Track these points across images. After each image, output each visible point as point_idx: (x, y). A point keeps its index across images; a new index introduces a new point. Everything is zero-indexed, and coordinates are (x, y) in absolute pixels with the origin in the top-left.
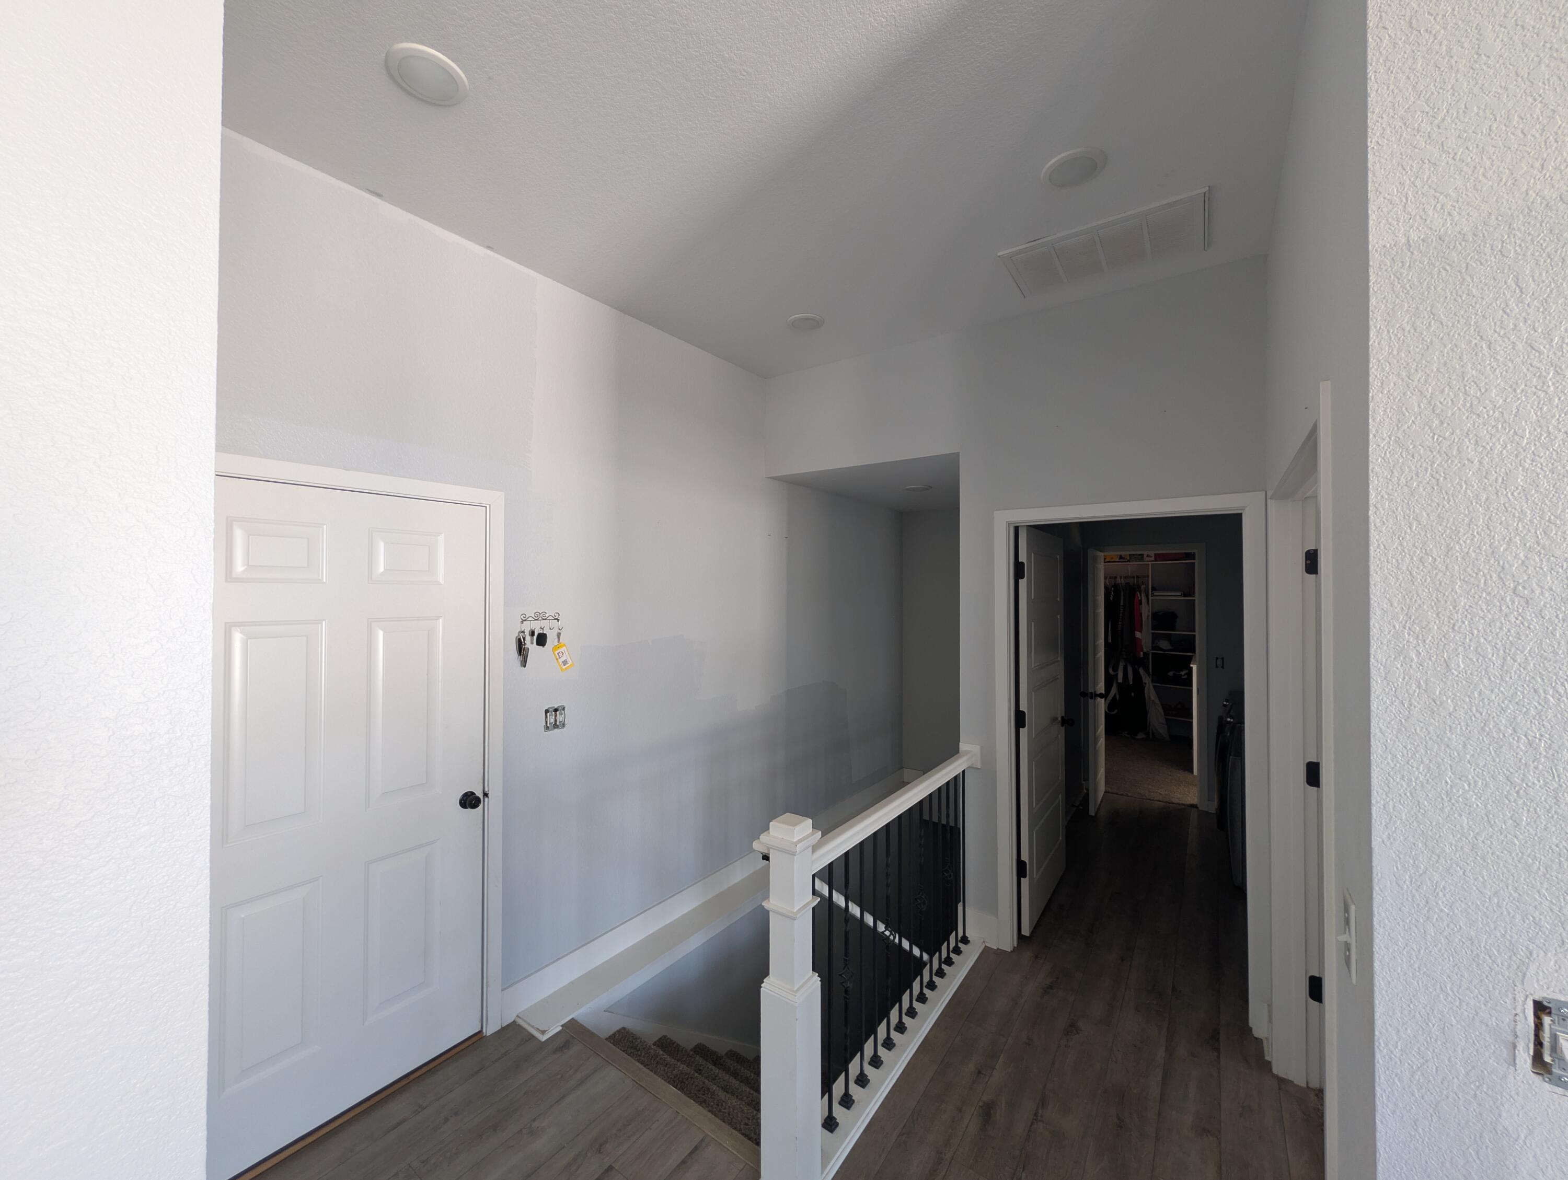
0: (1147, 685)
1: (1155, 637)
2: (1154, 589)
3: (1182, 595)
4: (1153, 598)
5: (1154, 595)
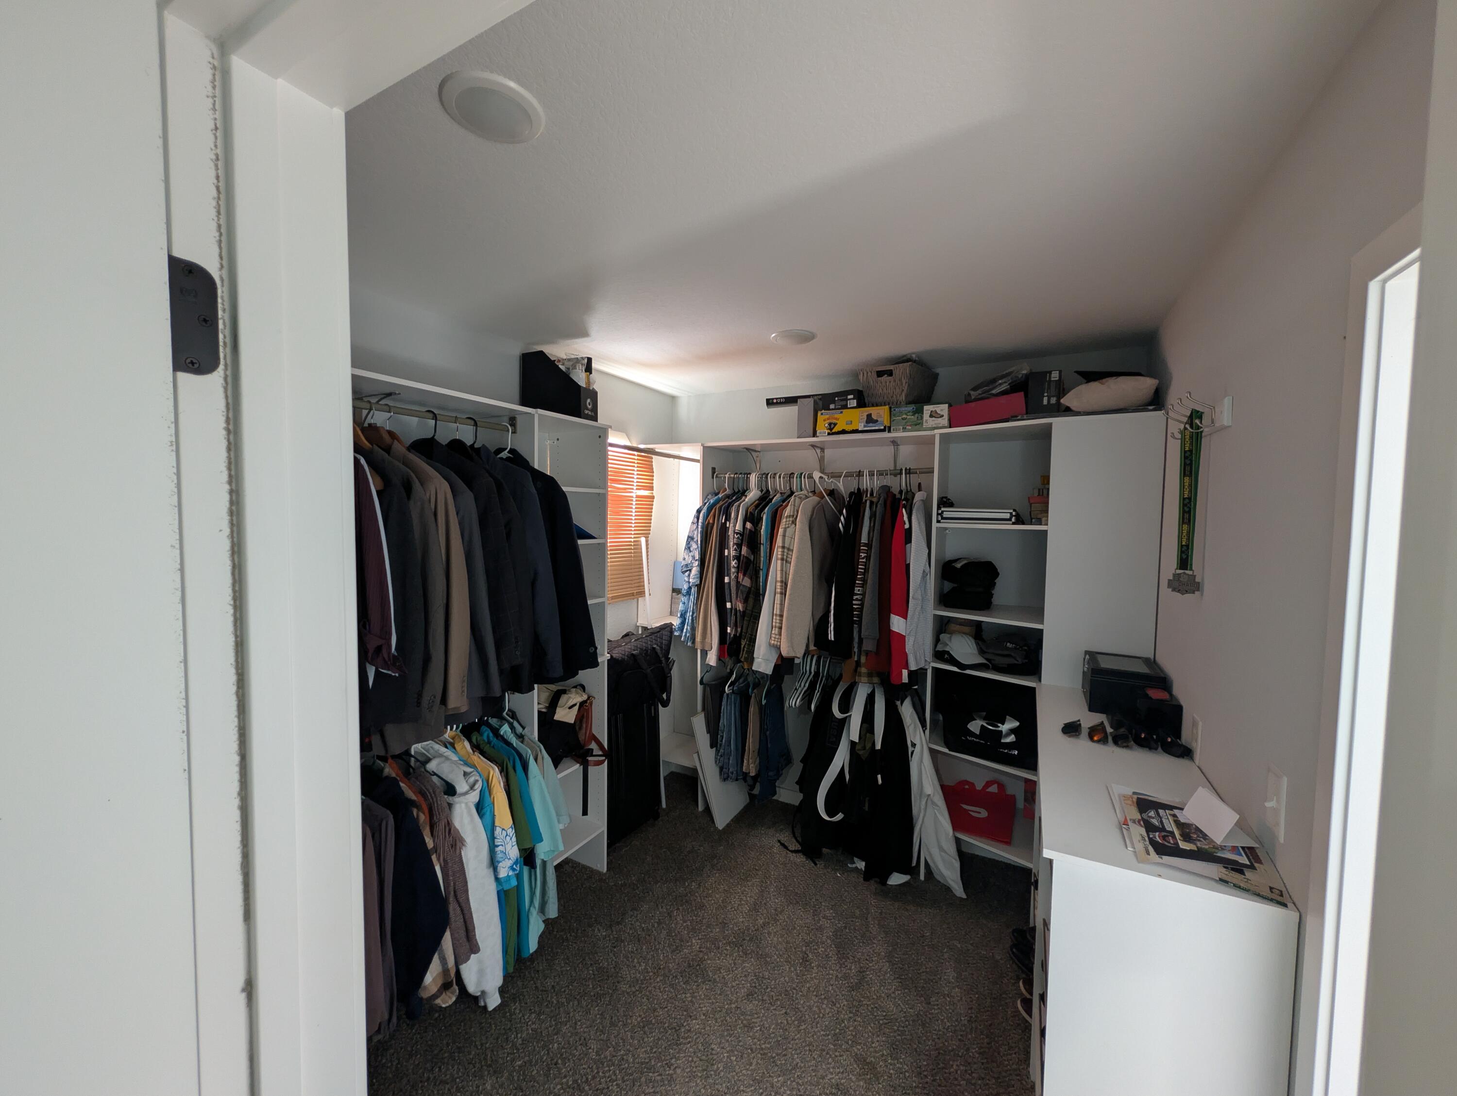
0: (917, 749)
1: (942, 626)
2: (945, 502)
3: (1010, 519)
4: (939, 525)
5: (943, 518)
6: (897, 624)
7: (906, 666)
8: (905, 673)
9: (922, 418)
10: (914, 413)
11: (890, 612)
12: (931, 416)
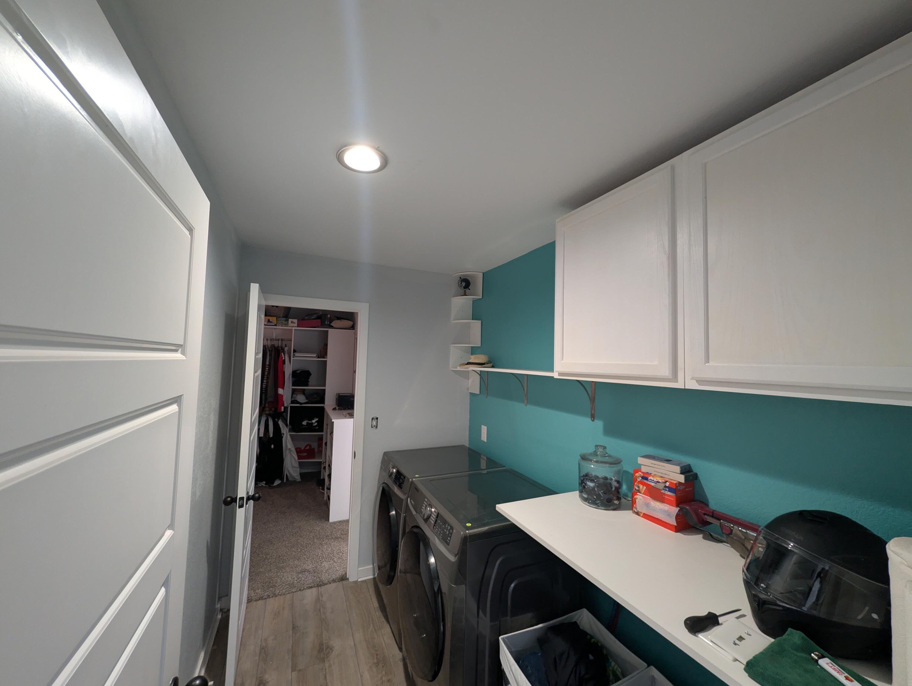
0: (285, 435)
1: (294, 392)
2: (295, 351)
3: (316, 357)
4: (294, 358)
5: (295, 356)
6: (280, 391)
7: (283, 405)
8: (283, 408)
9: (288, 323)
10: (285, 321)
11: (278, 387)
12: (291, 322)
